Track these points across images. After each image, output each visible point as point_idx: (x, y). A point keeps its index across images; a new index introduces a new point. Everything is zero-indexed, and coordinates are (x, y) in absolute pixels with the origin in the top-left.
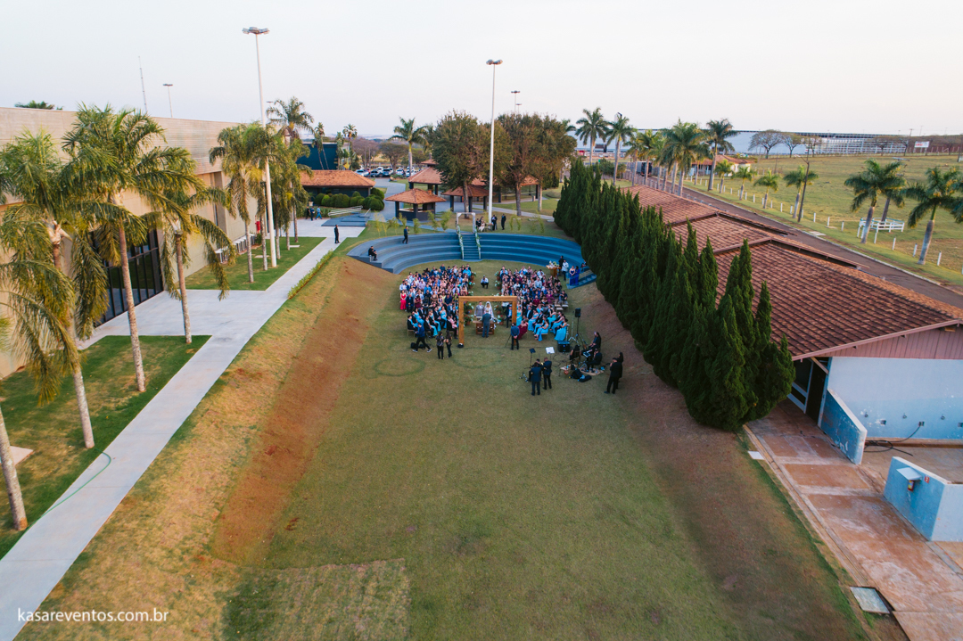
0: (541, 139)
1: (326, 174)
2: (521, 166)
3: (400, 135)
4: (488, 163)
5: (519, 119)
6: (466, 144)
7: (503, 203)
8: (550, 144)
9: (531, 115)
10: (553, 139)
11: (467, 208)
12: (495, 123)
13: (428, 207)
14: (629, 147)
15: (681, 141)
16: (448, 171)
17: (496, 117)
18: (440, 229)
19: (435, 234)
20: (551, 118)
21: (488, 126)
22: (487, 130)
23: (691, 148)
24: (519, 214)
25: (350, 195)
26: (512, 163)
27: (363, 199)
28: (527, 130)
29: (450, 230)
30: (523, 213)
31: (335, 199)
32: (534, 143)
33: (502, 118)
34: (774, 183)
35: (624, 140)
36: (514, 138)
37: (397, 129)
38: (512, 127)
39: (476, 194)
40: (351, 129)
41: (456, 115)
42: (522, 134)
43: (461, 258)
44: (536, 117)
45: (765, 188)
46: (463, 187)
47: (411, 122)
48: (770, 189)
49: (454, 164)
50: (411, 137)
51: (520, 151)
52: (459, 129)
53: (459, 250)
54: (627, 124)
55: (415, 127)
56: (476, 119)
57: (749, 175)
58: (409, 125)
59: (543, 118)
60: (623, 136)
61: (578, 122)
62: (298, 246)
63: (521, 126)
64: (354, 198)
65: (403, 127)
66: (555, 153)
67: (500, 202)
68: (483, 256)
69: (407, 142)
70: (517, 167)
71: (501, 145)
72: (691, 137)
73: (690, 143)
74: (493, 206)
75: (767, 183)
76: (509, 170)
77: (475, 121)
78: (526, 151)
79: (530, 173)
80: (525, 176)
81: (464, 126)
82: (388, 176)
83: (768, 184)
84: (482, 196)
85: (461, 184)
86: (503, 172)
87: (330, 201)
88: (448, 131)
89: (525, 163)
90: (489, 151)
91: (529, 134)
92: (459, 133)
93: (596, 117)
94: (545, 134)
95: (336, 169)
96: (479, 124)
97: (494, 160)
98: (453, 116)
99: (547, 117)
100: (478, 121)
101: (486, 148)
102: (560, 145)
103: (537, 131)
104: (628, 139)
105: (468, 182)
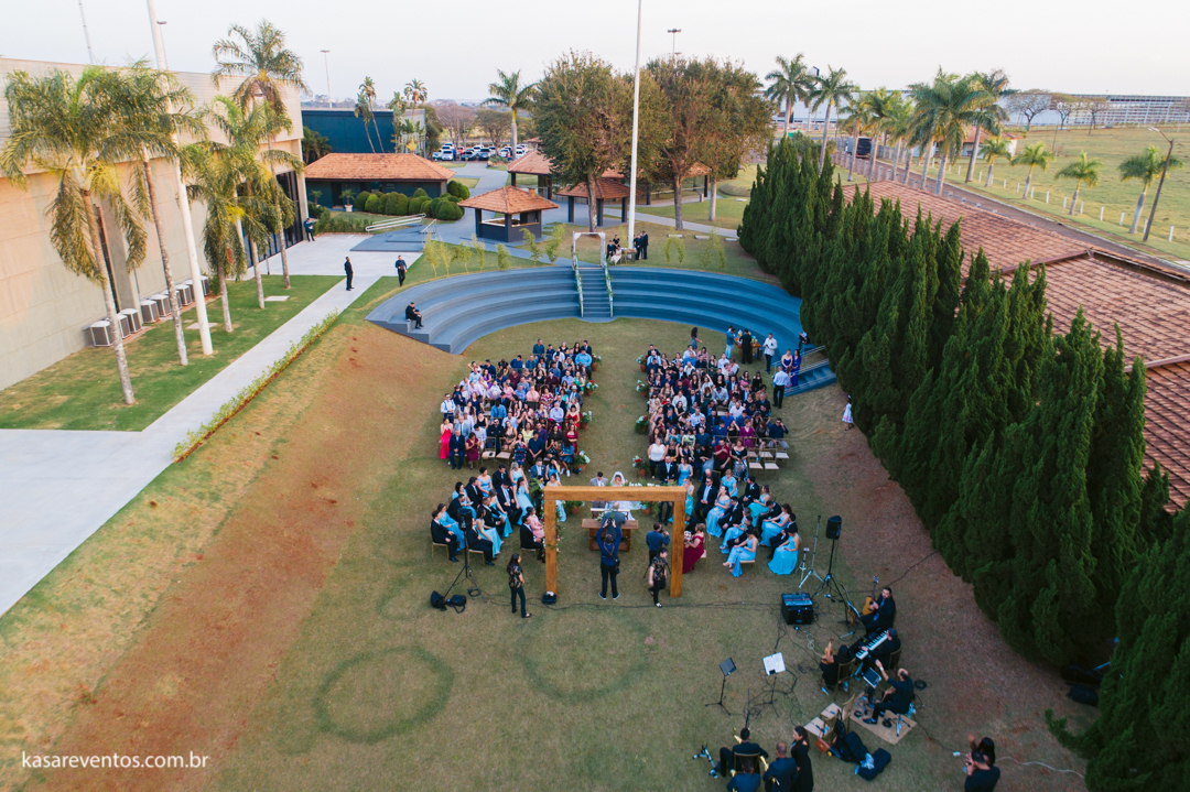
0: (718, 101)
1: (375, 161)
2: (684, 148)
3: (499, 97)
4: (629, 143)
5: (682, 68)
6: (593, 112)
7: (655, 205)
8: (734, 110)
9: (702, 60)
10: (738, 101)
11: (595, 218)
12: (642, 73)
13: (529, 218)
14: (846, 116)
15: (946, 104)
16: (561, 158)
17: (644, 63)
18: (545, 258)
19: (535, 270)
20: (734, 67)
21: (630, 80)
22: (628, 86)
23: (962, 116)
24: (678, 227)
25: (410, 194)
26: (669, 142)
27: (429, 202)
28: (696, 86)
29: (563, 260)
30: (686, 225)
31: (385, 200)
32: (707, 108)
33: (653, 66)
34: (1092, 173)
35: (837, 105)
36: (674, 100)
37: (494, 87)
38: (670, 81)
39: (610, 193)
40: (416, 88)
41: (575, 61)
42: (687, 93)
43: (579, 315)
44: (710, 64)
45: (1073, 182)
46: (588, 184)
47: (516, 77)
48: (1081, 183)
49: (571, 145)
50: (514, 100)
51: (684, 124)
52: (580, 85)
53: (576, 298)
54: (842, 81)
55: (521, 86)
56: (610, 67)
57: (1042, 160)
58: (511, 83)
59: (721, 66)
60: (836, 97)
61: (768, 77)
62: (283, 298)
63: (686, 78)
64: (416, 200)
65: (502, 84)
66: (741, 125)
67: (648, 203)
68: (617, 311)
69: (509, 109)
70: (678, 149)
71: (652, 112)
72: (964, 98)
73: (963, 109)
74: (637, 210)
75: (1079, 173)
76: (664, 155)
77: (607, 72)
78: (692, 123)
79: (698, 157)
80: (691, 165)
81: (588, 79)
82: (486, 159)
83: (1081, 176)
84: (619, 196)
85: (584, 179)
86: (655, 156)
87: (377, 204)
88: (561, 88)
89: (692, 143)
90: (630, 123)
91: (699, 93)
92: (580, 91)
93: (795, 68)
94: (726, 94)
95: (394, 151)
96: (614, 76)
97: (640, 137)
98: (571, 62)
99: (728, 64)
100: (612, 72)
101: (625, 117)
102: (748, 112)
103: (713, 88)
104: (844, 102)
105: (595, 176)
